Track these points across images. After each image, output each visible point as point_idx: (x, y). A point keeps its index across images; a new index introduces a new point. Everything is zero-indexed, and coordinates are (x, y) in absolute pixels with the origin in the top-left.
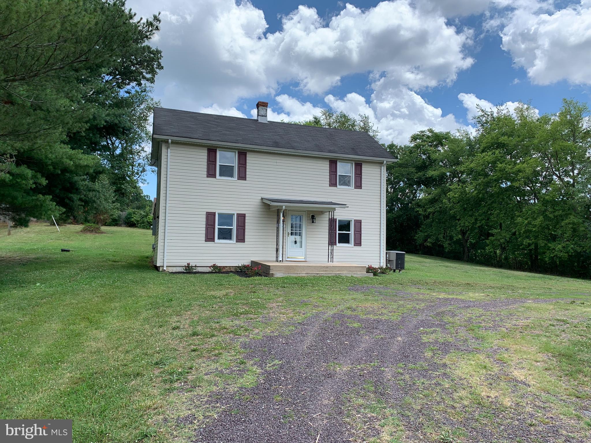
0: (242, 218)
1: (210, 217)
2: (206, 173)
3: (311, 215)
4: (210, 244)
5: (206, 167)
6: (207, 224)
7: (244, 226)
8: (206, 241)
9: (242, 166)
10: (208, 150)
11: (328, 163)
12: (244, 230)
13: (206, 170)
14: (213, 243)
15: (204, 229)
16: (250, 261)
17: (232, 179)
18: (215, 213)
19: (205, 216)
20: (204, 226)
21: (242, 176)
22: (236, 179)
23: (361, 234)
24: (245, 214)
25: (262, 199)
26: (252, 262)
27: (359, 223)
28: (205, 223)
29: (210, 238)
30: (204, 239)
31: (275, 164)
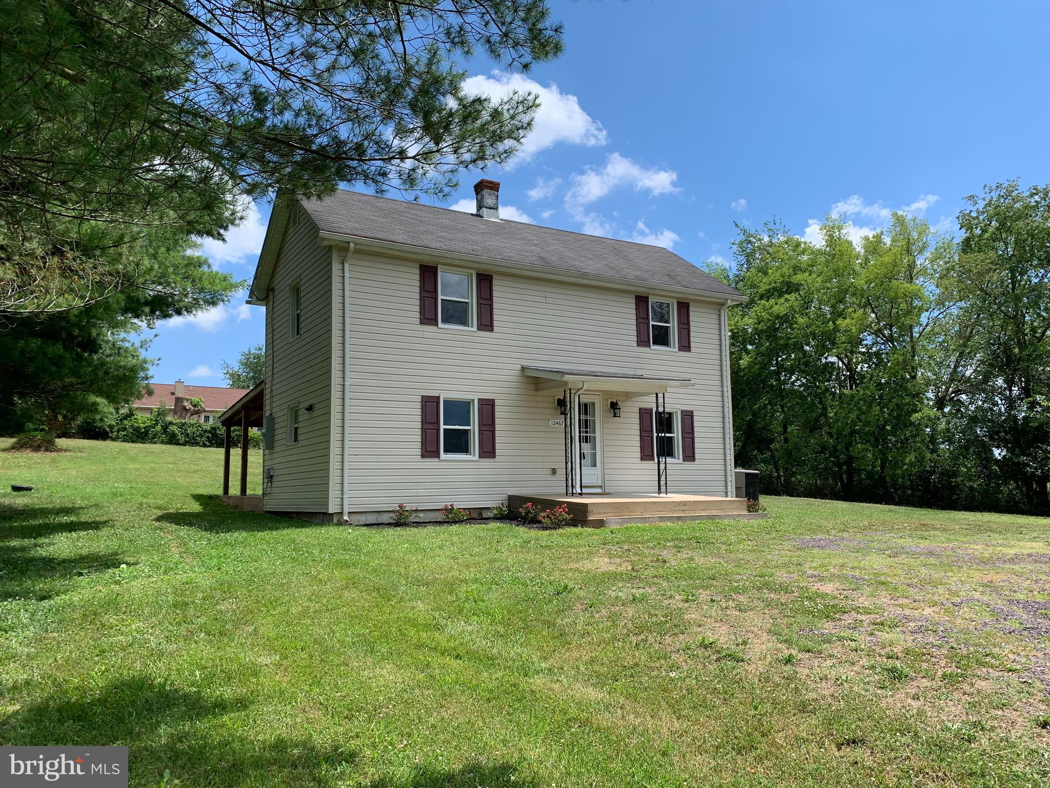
0: (488, 407)
1: (429, 404)
2: (418, 315)
3: (610, 401)
4: (430, 463)
5: (418, 302)
6: (424, 422)
7: (493, 425)
8: (423, 456)
9: (485, 302)
10: (420, 269)
11: (633, 301)
12: (493, 432)
13: (417, 309)
14: (436, 460)
15: (419, 432)
16: (505, 497)
17: (466, 328)
18: (438, 398)
19: (419, 405)
20: (419, 425)
21: (486, 324)
22: (475, 328)
23: (693, 439)
24: (493, 400)
25: (523, 368)
26: (511, 498)
27: (688, 417)
28: (419, 418)
29: (429, 451)
30: (419, 452)
31: (543, 300)
